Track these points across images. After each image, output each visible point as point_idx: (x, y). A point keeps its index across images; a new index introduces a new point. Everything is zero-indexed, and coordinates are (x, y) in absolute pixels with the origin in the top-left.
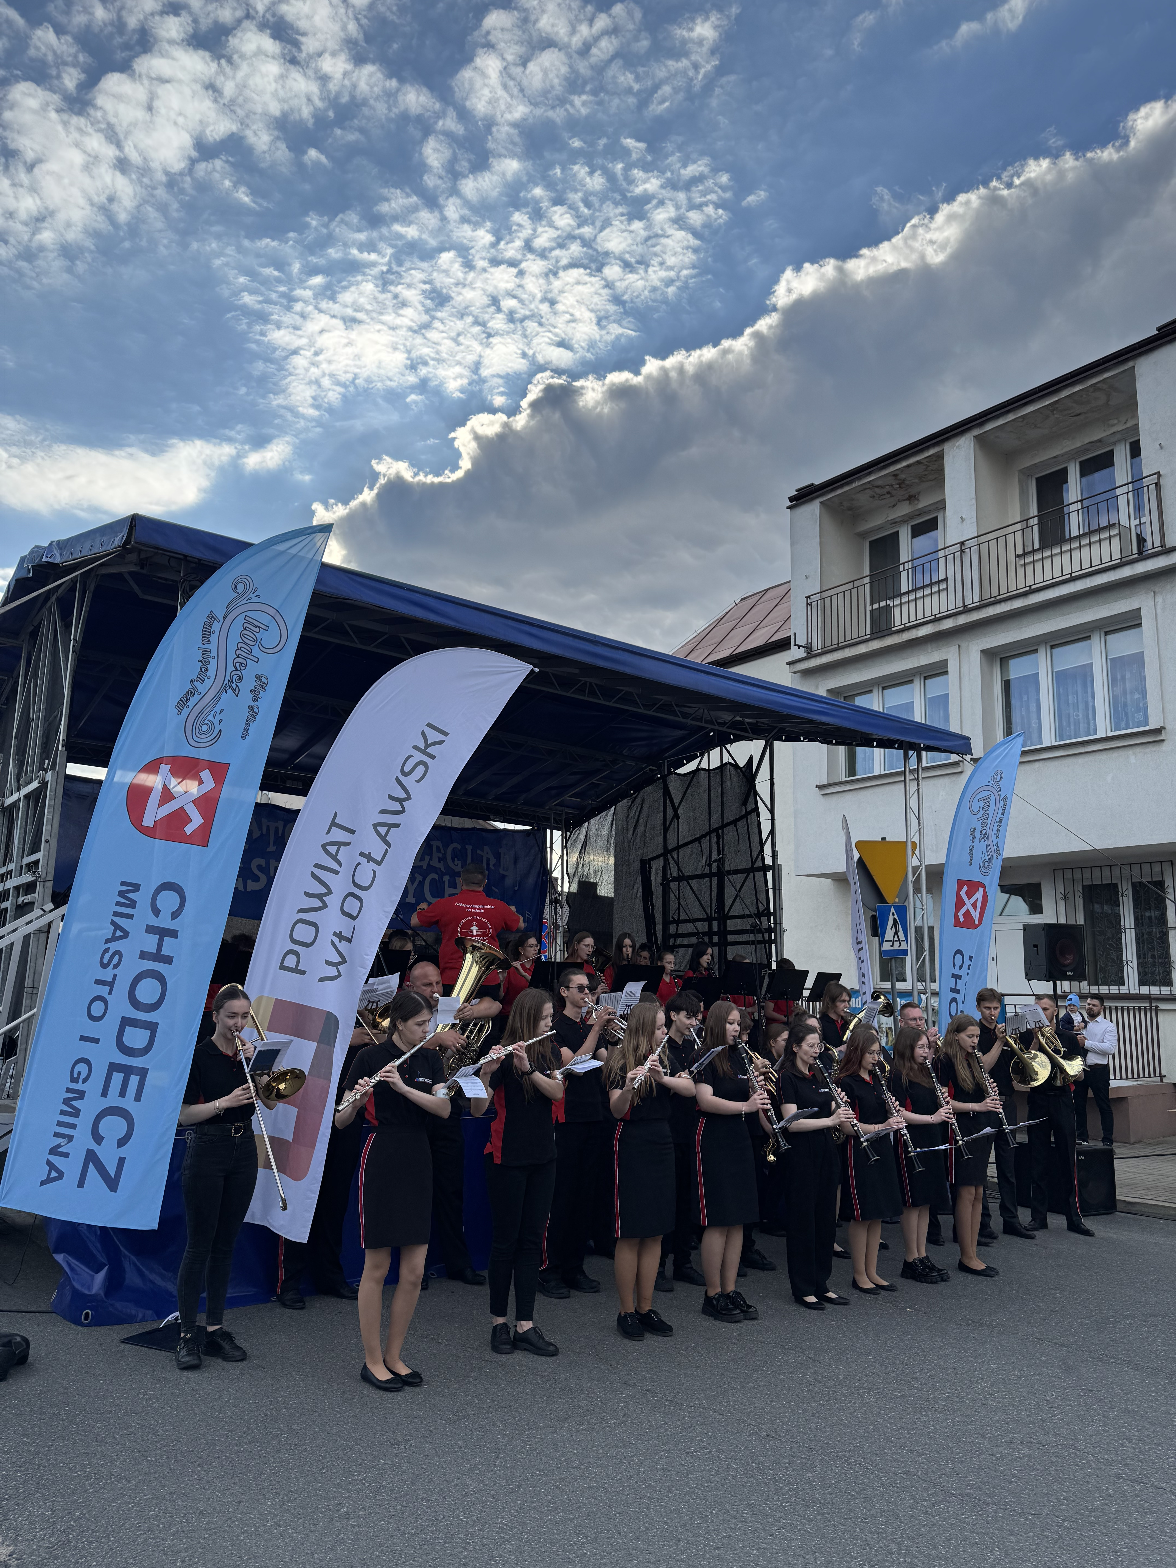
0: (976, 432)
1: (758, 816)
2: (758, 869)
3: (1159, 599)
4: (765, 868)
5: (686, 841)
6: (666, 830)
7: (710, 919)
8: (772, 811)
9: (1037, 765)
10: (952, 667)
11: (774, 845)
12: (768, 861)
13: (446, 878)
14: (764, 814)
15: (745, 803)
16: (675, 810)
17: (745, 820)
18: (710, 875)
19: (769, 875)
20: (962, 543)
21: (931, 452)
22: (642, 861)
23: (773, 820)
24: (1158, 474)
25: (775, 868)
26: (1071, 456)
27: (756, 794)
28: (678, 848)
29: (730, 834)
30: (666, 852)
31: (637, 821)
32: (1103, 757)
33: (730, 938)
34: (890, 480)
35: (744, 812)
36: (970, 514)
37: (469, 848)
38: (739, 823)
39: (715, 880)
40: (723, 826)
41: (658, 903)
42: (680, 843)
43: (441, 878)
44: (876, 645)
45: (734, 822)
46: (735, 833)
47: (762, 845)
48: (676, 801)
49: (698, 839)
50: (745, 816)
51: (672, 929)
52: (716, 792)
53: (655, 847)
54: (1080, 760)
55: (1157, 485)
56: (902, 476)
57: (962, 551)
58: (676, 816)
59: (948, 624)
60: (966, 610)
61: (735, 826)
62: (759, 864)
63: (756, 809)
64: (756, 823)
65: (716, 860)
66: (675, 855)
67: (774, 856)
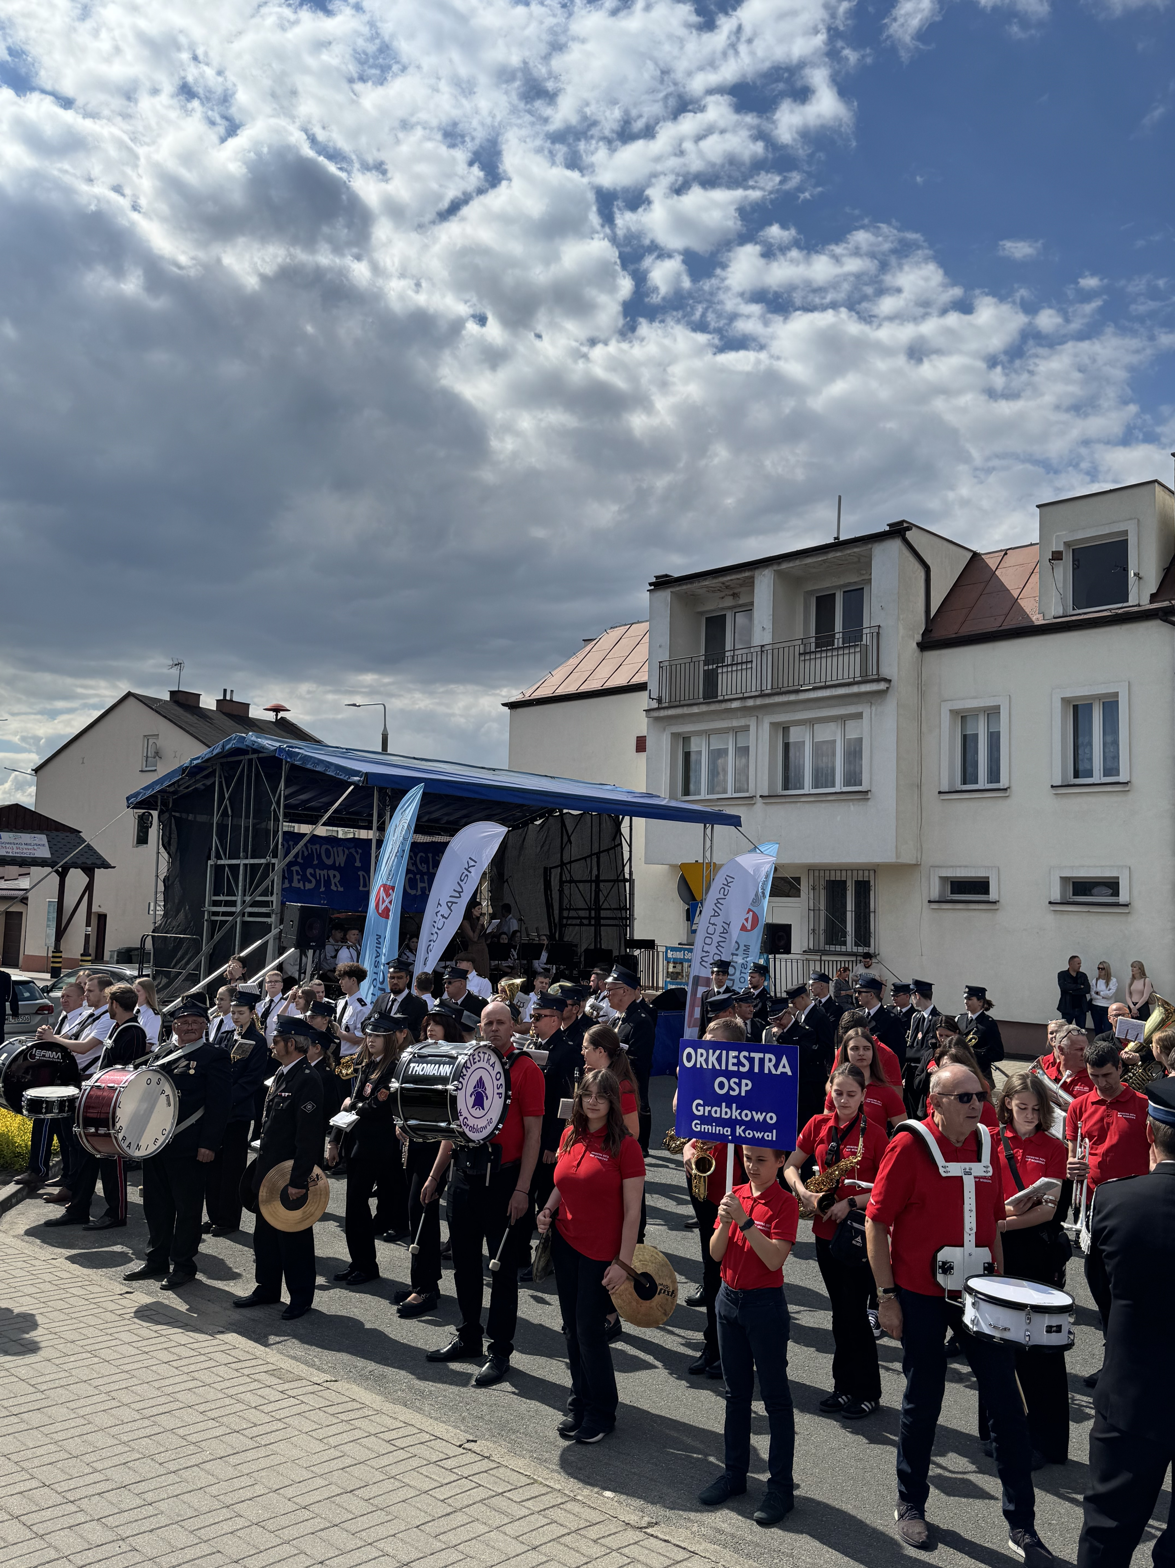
0: (775, 567)
1: (622, 848)
2: (621, 881)
3: (874, 708)
4: (625, 880)
5: (576, 858)
6: (562, 849)
7: (590, 909)
8: (630, 846)
9: (799, 804)
10: (753, 729)
11: (631, 867)
12: (627, 876)
13: (418, 877)
14: (626, 848)
15: (614, 839)
16: (569, 837)
17: (613, 850)
18: (591, 881)
19: (627, 884)
20: (762, 646)
21: (747, 574)
22: (545, 869)
23: (631, 851)
24: (879, 626)
25: (631, 881)
26: (837, 587)
27: (621, 834)
28: (571, 862)
29: (604, 857)
30: (562, 865)
31: (544, 843)
32: (836, 804)
33: (602, 922)
34: (720, 585)
35: (613, 845)
36: (769, 626)
37: (430, 855)
38: (610, 852)
39: (593, 885)
40: (600, 852)
41: (556, 895)
42: (572, 859)
43: (415, 877)
44: (704, 708)
45: (608, 850)
46: (607, 857)
47: (624, 866)
48: (570, 833)
49: (584, 859)
50: (614, 848)
51: (565, 914)
52: (596, 829)
53: (555, 860)
54: (823, 805)
55: (878, 633)
56: (728, 584)
57: (762, 651)
58: (570, 841)
59: (750, 703)
60: (762, 695)
61: (607, 853)
62: (621, 878)
63: (621, 844)
64: (620, 853)
65: (595, 872)
66: (568, 866)
67: (631, 873)
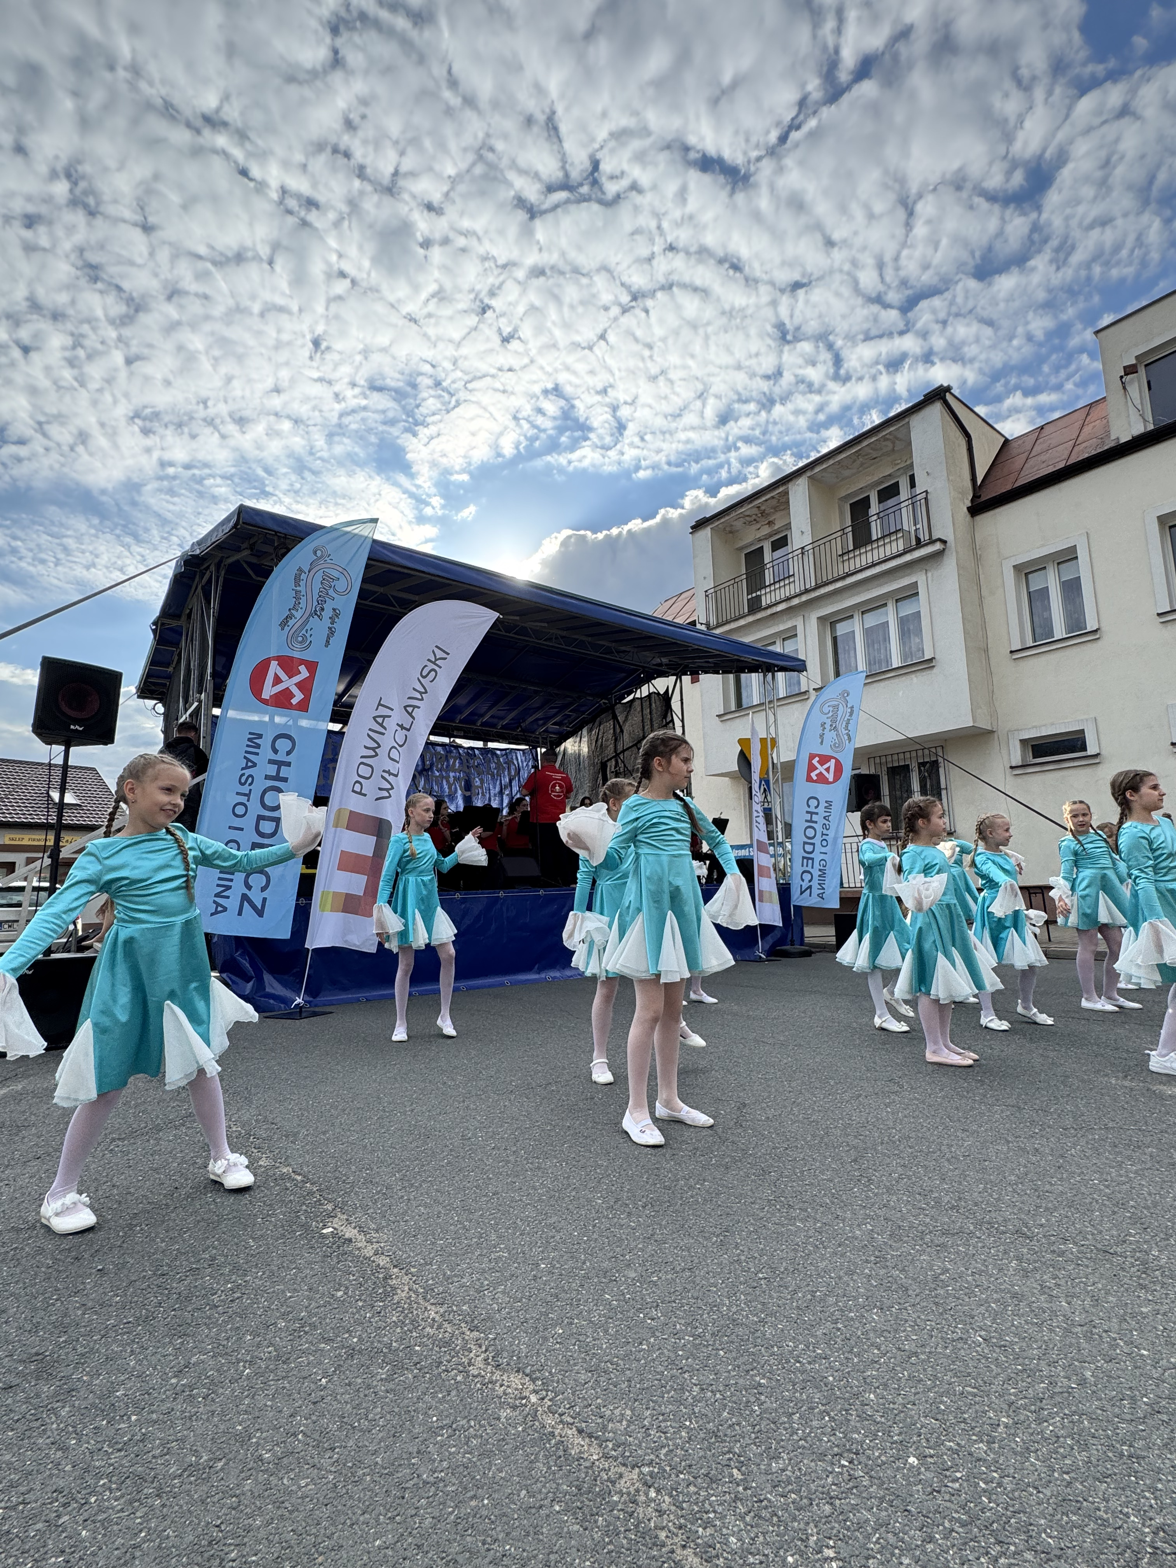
0: (809, 474)
3: (929, 574)
6: (616, 741)
8: (682, 721)
10: (800, 631)
15: (665, 717)
16: (621, 727)
20: (803, 548)
21: (781, 489)
24: (926, 492)
26: (872, 486)
27: (672, 710)
28: (623, 751)
30: (617, 755)
31: (597, 737)
32: (896, 680)
34: (755, 511)
36: (808, 529)
42: (625, 748)
44: (751, 619)
48: (621, 722)
52: (646, 712)
53: (610, 751)
54: (882, 684)
55: (926, 499)
56: (763, 508)
57: (803, 553)
58: (622, 731)
59: (796, 601)
60: (807, 591)
63: (672, 721)
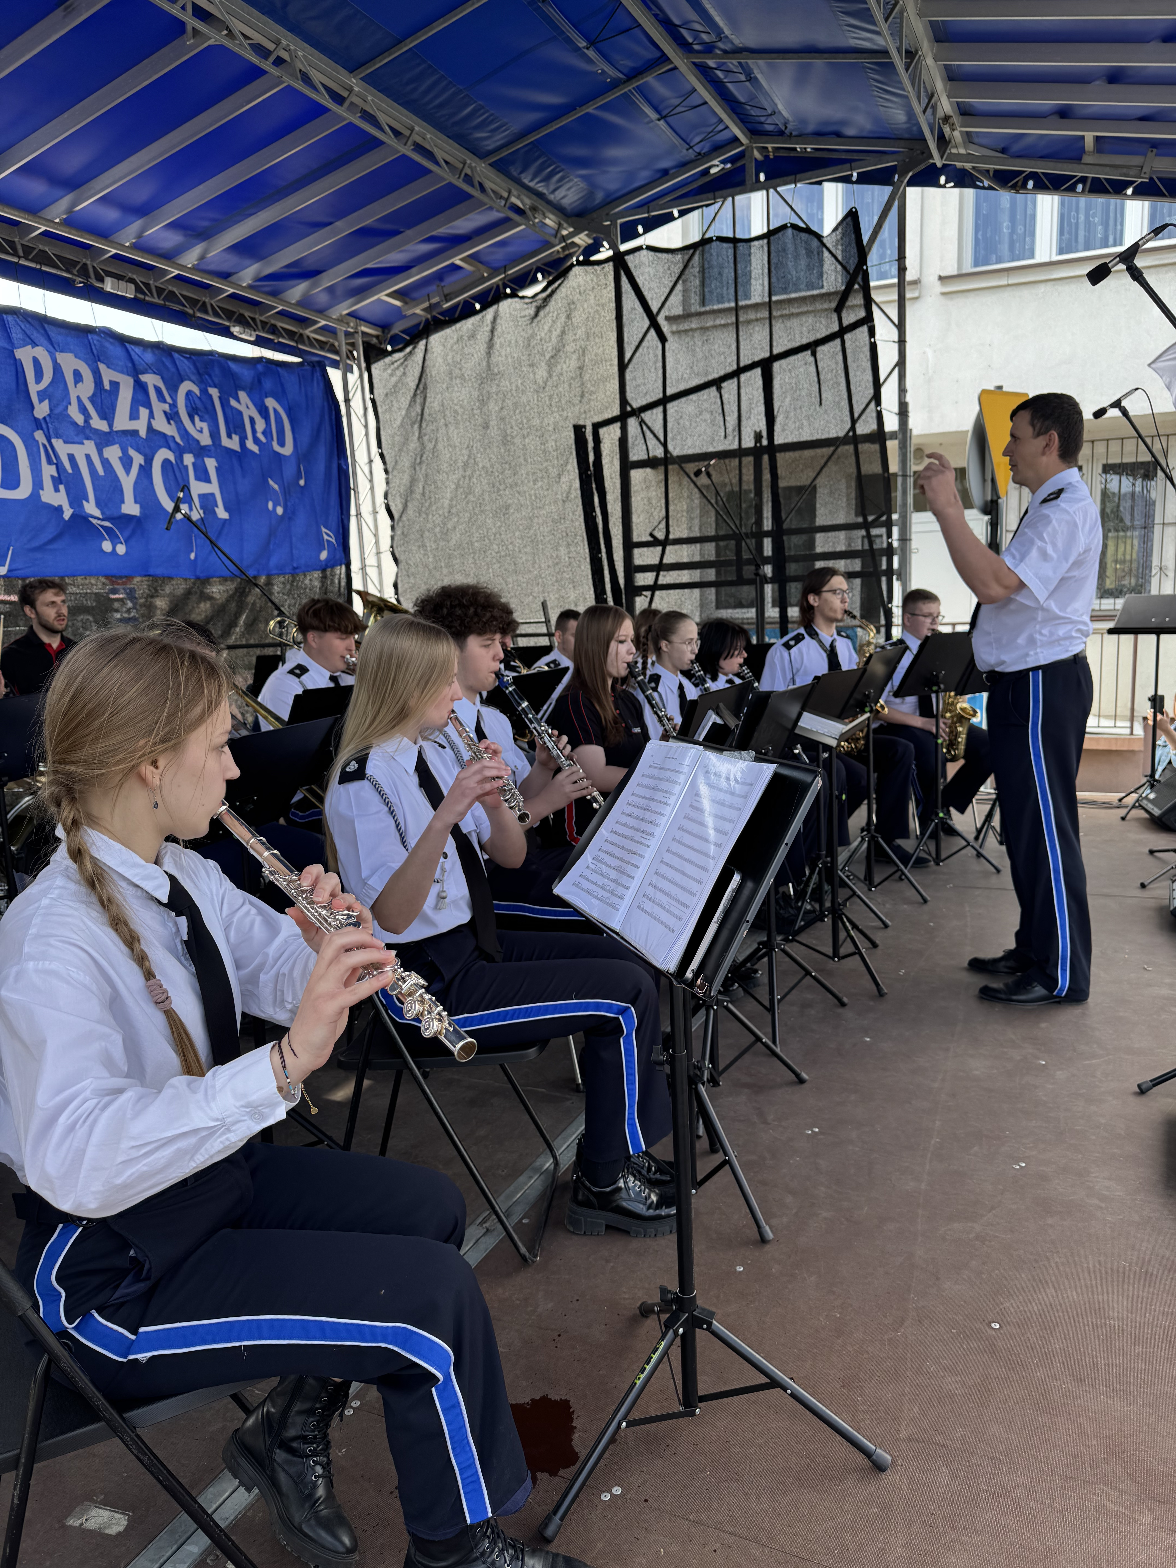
1: (872, 332)
2: (866, 440)
4: (883, 438)
5: (682, 387)
6: (625, 365)
8: (901, 324)
11: (902, 391)
12: (891, 424)
15: (838, 308)
17: (838, 342)
18: (740, 454)
19: (893, 445)
22: (579, 430)
23: (902, 342)
25: (906, 435)
28: (665, 400)
30: (630, 411)
35: (835, 328)
38: (823, 351)
39: (751, 463)
40: (774, 358)
41: (613, 505)
42: (670, 391)
45: (810, 347)
46: (813, 369)
47: (879, 386)
49: (717, 383)
50: (841, 333)
51: (647, 557)
53: (606, 402)
61: (814, 354)
62: (871, 428)
63: (869, 322)
64: (867, 349)
65: (756, 421)
66: (654, 417)
67: (903, 412)
